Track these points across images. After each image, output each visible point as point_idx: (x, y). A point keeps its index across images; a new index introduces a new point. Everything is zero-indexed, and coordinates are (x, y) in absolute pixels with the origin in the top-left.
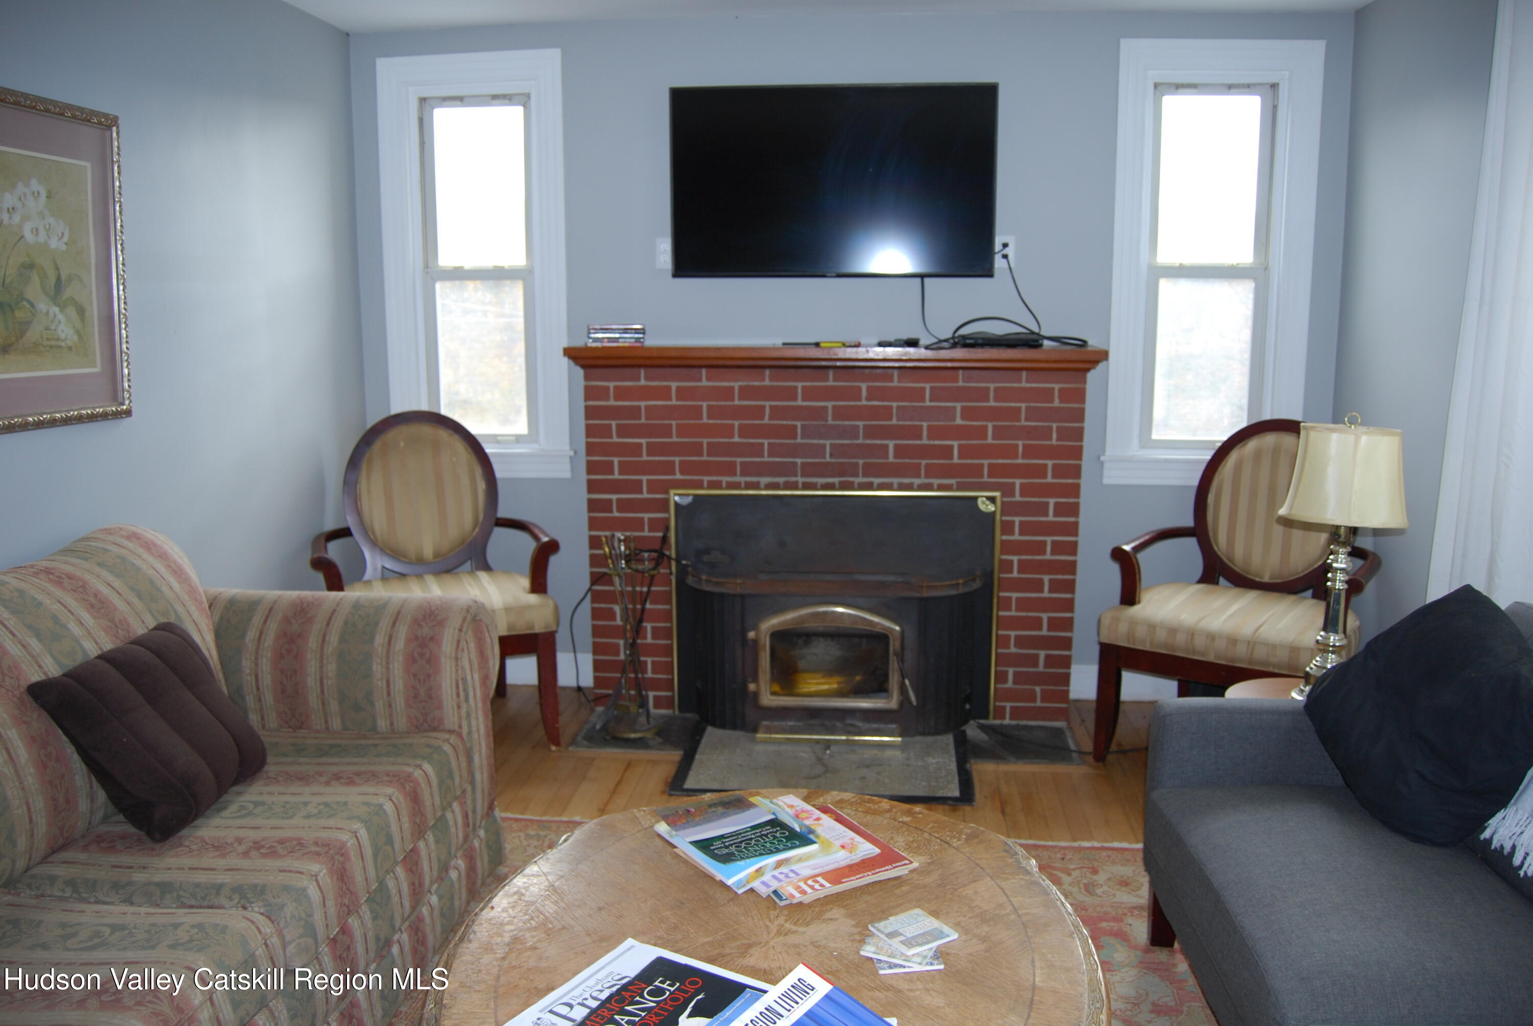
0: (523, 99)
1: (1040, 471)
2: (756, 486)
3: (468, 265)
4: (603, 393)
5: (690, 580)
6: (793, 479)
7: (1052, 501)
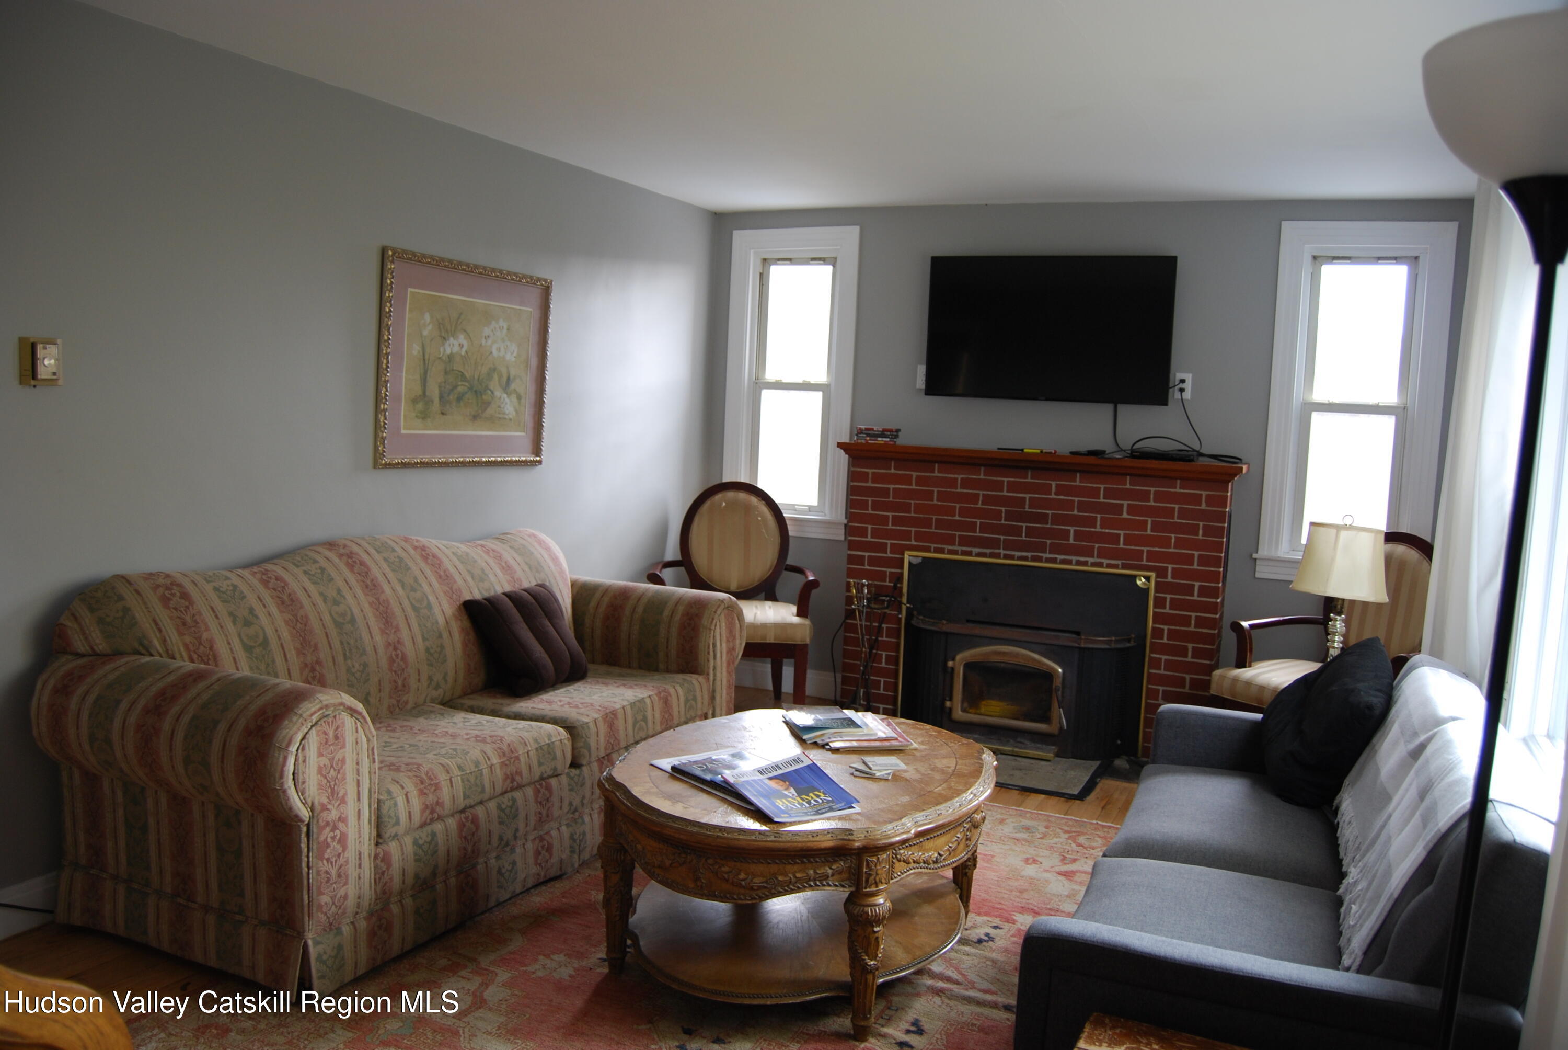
0: (833, 261)
1: (1189, 559)
2: (969, 554)
3: (786, 380)
4: (864, 477)
5: (914, 622)
6: (997, 551)
7: (1197, 584)
